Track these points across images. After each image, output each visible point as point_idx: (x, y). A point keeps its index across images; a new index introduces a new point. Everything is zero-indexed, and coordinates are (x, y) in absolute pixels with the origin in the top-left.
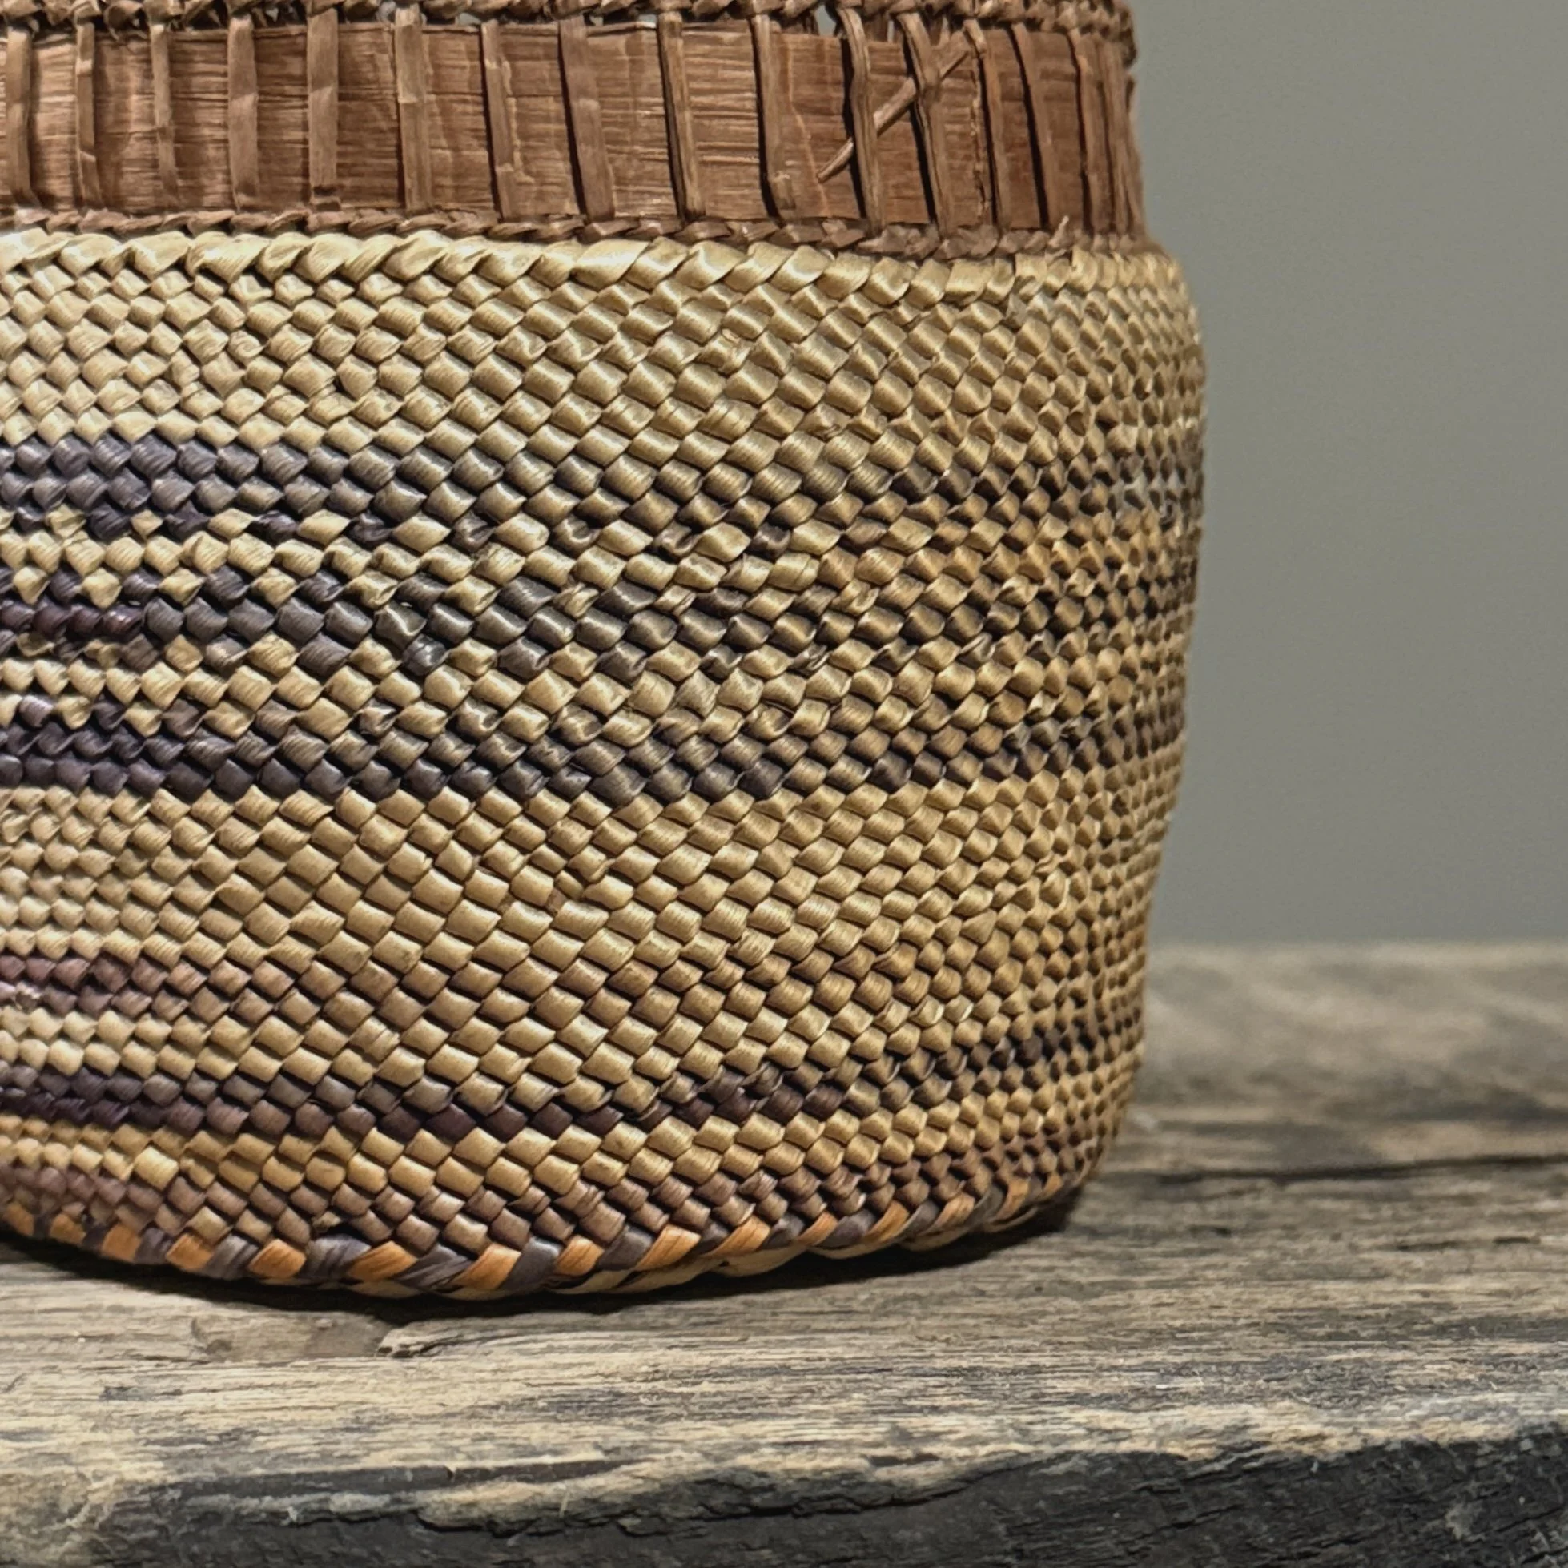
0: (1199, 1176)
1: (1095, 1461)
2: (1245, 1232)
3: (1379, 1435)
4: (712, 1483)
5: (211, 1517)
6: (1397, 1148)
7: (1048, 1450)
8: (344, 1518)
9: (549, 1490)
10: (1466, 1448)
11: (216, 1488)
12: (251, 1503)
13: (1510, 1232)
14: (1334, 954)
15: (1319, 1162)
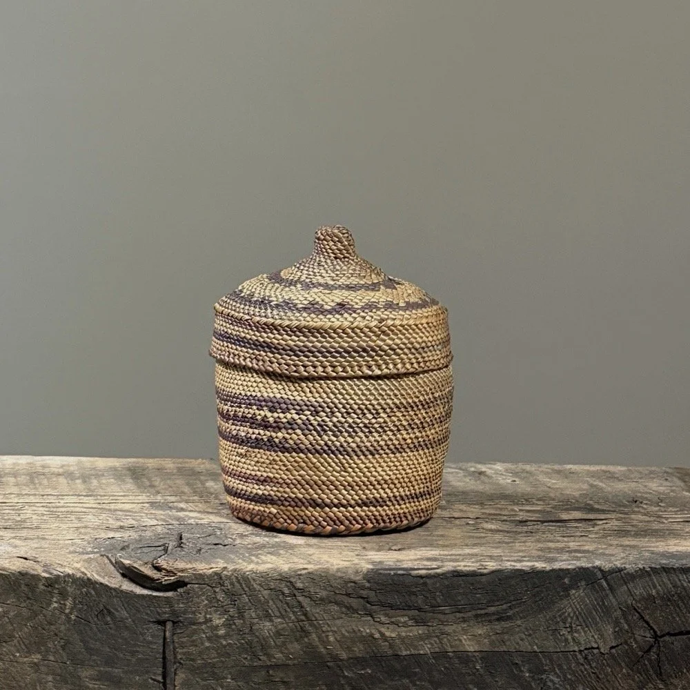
0: (526, 521)
1: (512, 570)
2: (536, 532)
3: (555, 567)
4: (454, 571)
5: (381, 574)
6: (564, 516)
7: (505, 568)
8: (400, 575)
9: (430, 572)
10: (568, 570)
11: (381, 569)
12: (386, 572)
13: (583, 534)
14: (556, 467)
15: (550, 519)
